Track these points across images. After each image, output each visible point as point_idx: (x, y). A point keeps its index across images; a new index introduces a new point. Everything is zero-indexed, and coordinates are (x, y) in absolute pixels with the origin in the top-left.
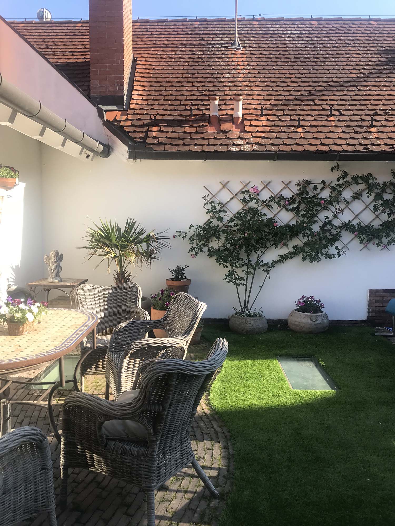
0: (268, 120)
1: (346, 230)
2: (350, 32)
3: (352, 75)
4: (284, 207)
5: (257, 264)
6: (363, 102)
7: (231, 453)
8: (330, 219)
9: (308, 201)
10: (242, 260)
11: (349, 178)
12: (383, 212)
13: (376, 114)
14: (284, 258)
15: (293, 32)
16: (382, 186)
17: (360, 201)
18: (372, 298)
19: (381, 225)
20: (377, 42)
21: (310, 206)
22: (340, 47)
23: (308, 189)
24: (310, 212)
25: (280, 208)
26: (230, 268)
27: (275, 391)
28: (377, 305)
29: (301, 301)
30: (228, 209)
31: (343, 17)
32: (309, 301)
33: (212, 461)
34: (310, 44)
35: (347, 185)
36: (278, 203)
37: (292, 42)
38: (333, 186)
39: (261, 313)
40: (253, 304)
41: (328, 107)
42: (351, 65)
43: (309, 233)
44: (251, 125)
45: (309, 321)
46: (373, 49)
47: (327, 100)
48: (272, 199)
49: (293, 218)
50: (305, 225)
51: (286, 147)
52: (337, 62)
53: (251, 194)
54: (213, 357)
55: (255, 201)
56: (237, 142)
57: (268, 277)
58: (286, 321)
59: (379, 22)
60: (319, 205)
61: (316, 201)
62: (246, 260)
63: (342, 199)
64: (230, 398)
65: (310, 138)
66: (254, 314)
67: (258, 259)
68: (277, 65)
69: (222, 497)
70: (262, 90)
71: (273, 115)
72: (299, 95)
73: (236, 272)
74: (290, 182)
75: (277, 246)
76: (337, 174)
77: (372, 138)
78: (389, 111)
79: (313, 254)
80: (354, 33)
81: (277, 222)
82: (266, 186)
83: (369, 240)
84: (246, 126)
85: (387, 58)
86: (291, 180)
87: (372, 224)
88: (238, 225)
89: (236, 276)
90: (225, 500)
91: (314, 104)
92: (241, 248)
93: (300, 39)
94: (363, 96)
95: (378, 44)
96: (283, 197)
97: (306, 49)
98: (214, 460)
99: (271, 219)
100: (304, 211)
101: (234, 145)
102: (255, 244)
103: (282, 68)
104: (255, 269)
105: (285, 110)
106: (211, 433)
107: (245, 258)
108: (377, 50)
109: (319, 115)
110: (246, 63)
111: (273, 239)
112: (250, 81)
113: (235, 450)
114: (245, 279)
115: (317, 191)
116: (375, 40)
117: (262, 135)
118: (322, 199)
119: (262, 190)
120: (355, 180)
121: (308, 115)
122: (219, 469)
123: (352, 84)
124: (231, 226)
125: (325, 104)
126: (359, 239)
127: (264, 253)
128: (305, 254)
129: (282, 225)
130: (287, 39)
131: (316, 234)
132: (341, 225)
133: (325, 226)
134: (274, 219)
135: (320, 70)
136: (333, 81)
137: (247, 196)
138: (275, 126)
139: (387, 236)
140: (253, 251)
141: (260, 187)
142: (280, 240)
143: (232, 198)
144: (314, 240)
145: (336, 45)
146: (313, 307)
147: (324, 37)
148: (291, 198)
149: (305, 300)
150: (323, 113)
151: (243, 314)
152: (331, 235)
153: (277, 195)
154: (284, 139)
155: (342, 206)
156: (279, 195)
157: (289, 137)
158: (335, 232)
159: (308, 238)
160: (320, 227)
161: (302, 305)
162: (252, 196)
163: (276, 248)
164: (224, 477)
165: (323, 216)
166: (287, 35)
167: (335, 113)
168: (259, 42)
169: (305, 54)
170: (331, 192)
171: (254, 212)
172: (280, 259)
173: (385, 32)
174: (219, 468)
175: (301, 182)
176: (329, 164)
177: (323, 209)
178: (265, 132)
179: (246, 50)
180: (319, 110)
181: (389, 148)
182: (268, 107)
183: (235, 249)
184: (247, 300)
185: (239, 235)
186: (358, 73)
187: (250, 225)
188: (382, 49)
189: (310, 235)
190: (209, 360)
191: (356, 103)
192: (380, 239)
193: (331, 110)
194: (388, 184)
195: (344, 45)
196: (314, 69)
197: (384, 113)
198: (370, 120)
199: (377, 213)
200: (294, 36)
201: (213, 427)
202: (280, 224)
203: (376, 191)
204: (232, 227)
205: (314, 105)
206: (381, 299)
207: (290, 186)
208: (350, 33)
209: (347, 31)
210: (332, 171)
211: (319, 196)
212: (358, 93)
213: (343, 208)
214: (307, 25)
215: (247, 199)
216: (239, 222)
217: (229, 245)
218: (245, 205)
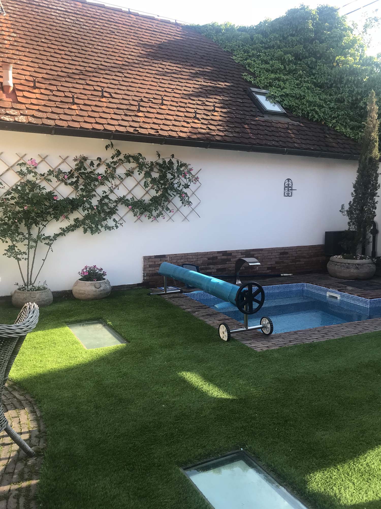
0: (41, 93)
1: (121, 204)
2: (113, 20)
3: (118, 62)
4: (62, 181)
5: (39, 237)
6: (130, 88)
7: (39, 415)
8: (107, 194)
9: (86, 176)
10: (23, 234)
11: (121, 157)
12: (152, 188)
13: (142, 101)
14: (66, 231)
15: (59, 8)
16: (150, 165)
17: (132, 178)
18: (146, 264)
19: (151, 200)
20: (137, 35)
21: (88, 181)
22: (105, 33)
23: (85, 165)
24: (88, 187)
25: (60, 182)
26: (10, 243)
27: (72, 354)
28: (150, 269)
29: (85, 271)
30: (4, 182)
31: (106, 5)
32: (92, 270)
33: (21, 426)
34: (76, 23)
35: (120, 163)
36: (57, 177)
37: (58, 18)
38: (108, 163)
39: (45, 286)
40: (36, 278)
41: (99, 89)
42: (116, 53)
43: (89, 206)
44: (24, 97)
45: (94, 288)
46: (134, 41)
47: (98, 82)
48: (50, 172)
49: (72, 192)
50: (85, 199)
51: (63, 123)
52: (104, 46)
53: (28, 166)
55: (33, 174)
56: (11, 112)
57: (50, 250)
58: (71, 292)
59: (137, 17)
60: (97, 180)
61: (93, 176)
62: (27, 234)
63: (117, 176)
64: (27, 368)
65: (85, 116)
66: (39, 287)
67: (39, 233)
68: (45, 38)
69: (38, 454)
70: (32, 62)
71: (46, 89)
72: (71, 73)
73: (17, 247)
74: (68, 157)
75: (58, 219)
76: (111, 152)
77: (140, 122)
78: (152, 100)
79: (94, 226)
80: (116, 23)
81: (56, 196)
82: (44, 159)
83: (141, 213)
84: (19, 96)
85: (146, 52)
86: (68, 155)
87: (143, 199)
88: (16, 198)
89: (17, 250)
90: (41, 455)
91: (86, 83)
92: (20, 221)
93: (66, 16)
94: (129, 83)
95: (138, 37)
96: (61, 171)
97: (73, 28)
98: (23, 426)
99: (50, 193)
100: (83, 185)
101: (7, 114)
102: (35, 218)
103: (50, 43)
104: (36, 242)
105: (58, 86)
106: (13, 403)
107: (26, 232)
108: (138, 43)
109: (92, 95)
110: (12, 30)
111: (53, 212)
112: (17, 50)
113: (43, 412)
114: (27, 253)
115: (93, 167)
116: (135, 33)
117: (37, 107)
118: (99, 174)
119: (39, 163)
120: (128, 158)
121: (81, 93)
122: (29, 432)
123: (119, 70)
124: (8, 199)
125: (96, 86)
126: (133, 212)
127: (45, 226)
128: (86, 227)
129: (62, 198)
130: (53, 13)
131: (95, 208)
132: (117, 200)
133: (102, 200)
134: (54, 193)
135: (89, 51)
136: (101, 65)
137: (24, 169)
138: (50, 100)
139: (156, 209)
140: (34, 225)
141: (38, 160)
142: (61, 214)
143: (7, 170)
144: (93, 213)
145: (102, 31)
146: (96, 275)
147: (90, 20)
148: (70, 173)
149: (88, 269)
150: (95, 93)
151: (27, 289)
152: (108, 208)
153: (55, 169)
154: (60, 114)
155: (117, 182)
156: (57, 169)
157: (65, 113)
158: (112, 205)
159: (88, 211)
160: (98, 201)
161: (85, 274)
162: (29, 169)
163: (57, 221)
164: (36, 437)
165: (100, 190)
166: (53, 10)
167: (105, 94)
168: (24, 11)
169: (73, 33)
170: (107, 169)
171: (34, 186)
172: (62, 231)
173: (143, 27)
175: (78, 157)
176: (104, 142)
177: (100, 184)
178: (40, 105)
179: (10, 16)
180: (91, 90)
181: (155, 132)
182: (40, 80)
183: (14, 223)
184: (30, 275)
185: (18, 209)
186: (123, 61)
187: (29, 198)
188: (142, 42)
189: (90, 208)
191: (124, 88)
192: (150, 211)
193: (102, 91)
194: (154, 164)
195: (109, 32)
196: (82, 50)
197: (148, 100)
198: (137, 105)
199: (147, 189)
200: (60, 12)
201: (15, 397)
202: (59, 198)
203: (145, 169)
204: (10, 200)
205: (86, 85)
206: (154, 263)
207: (67, 160)
208: (113, 22)
209: (110, 19)
210: (107, 149)
211: (96, 172)
212: (125, 79)
213: (118, 184)
214: (72, 5)
215: (24, 172)
216: (17, 195)
217: (7, 219)
218: (22, 178)
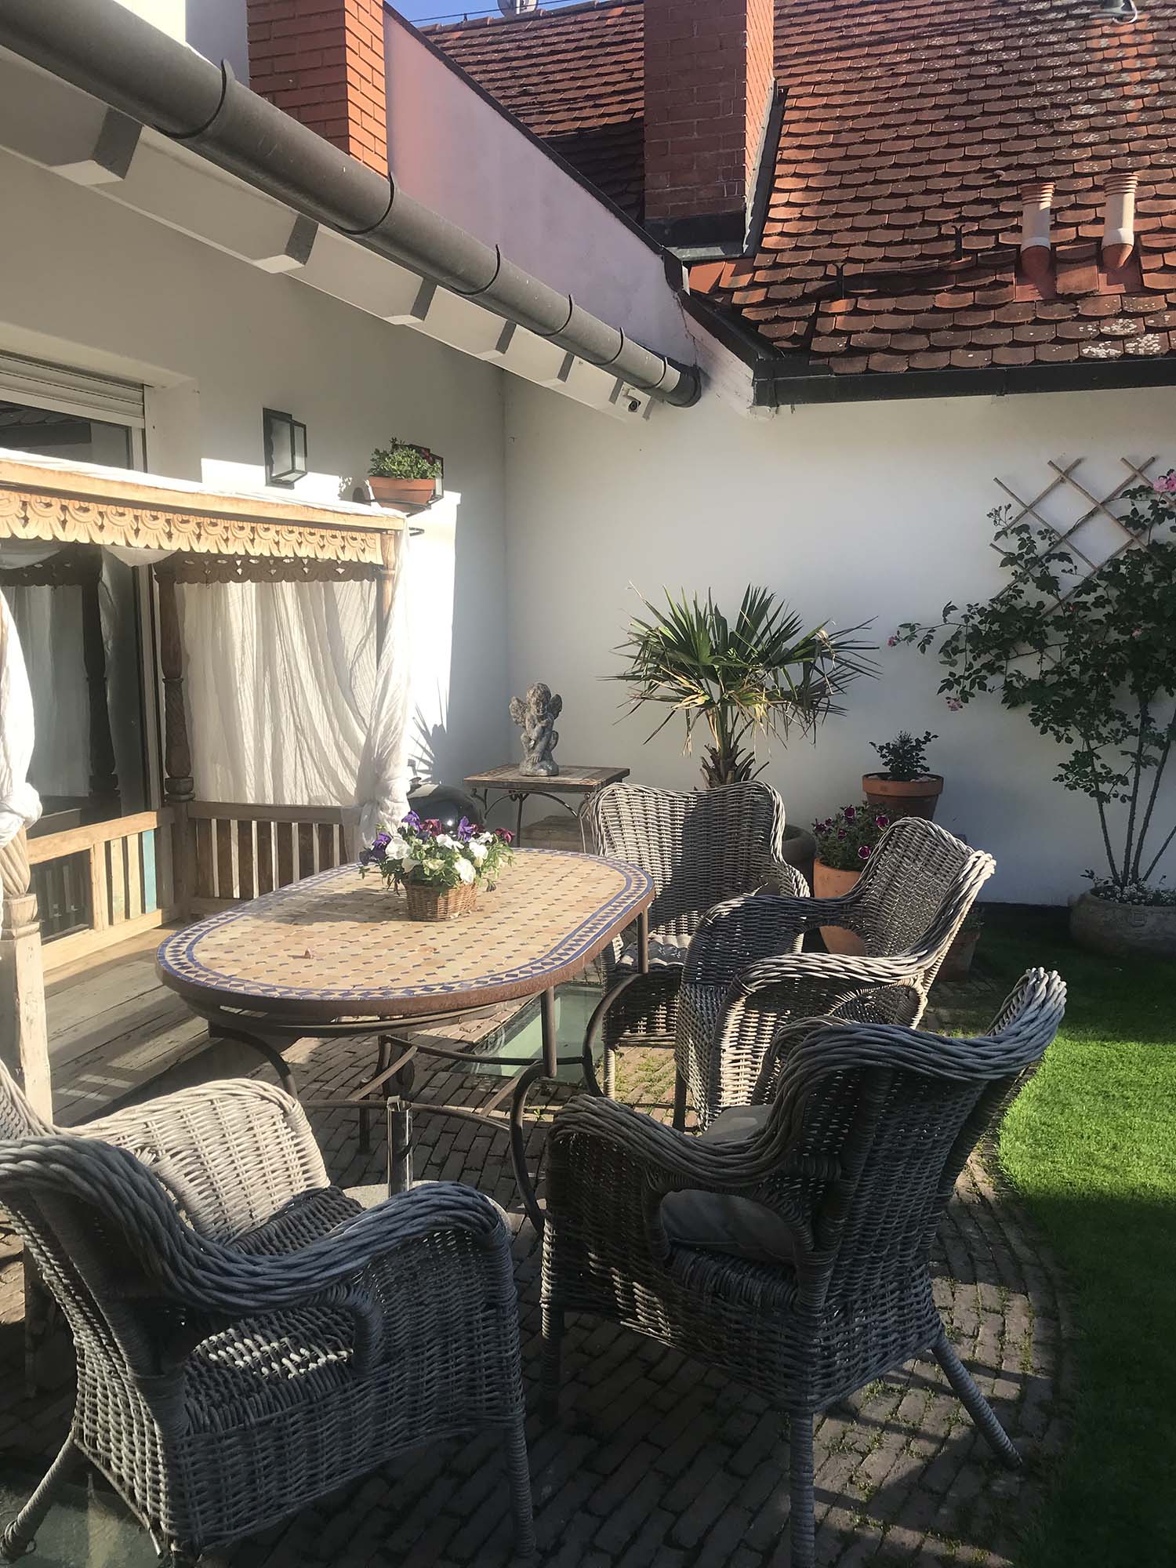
7: (1065, 1334)
10: (1122, 717)
26: (1079, 744)
30: (1076, 551)
33: (1002, 1348)
40: (1154, 863)
44: (1166, 268)
53: (1158, 498)
54: (1014, 1028)
56: (1114, 327)
62: (1137, 717)
64: (1065, 1157)
66: (1158, 895)
69: (1031, 1467)
73: (1098, 758)
84: (1149, 271)
88: (1110, 602)
89: (1099, 769)
90: (1041, 1479)
92: (1117, 675)
98: (1008, 1349)
101: (1102, 337)
102: (1168, 666)
104: (1165, 747)
106: (998, 1261)
107: (1133, 712)
110: (1153, 61)
112: (1164, 121)
113: (1080, 1328)
114: (1132, 781)
122: (1022, 1379)
124: (1084, 606)
137: (1144, 506)
140: (1162, 690)
143: (1092, 514)
151: (1118, 895)
162: (1161, 506)
164: (1040, 1405)
171: (1170, 558)
174: (1025, 1375)
179: (1153, 19)
183: (1097, 681)
184: (1134, 850)
185: (1114, 635)
187: (1154, 601)
190: (1000, 1035)
201: (1006, 1243)
204: (1090, 610)
215: (1143, 516)
216: (1114, 593)
217: (1077, 667)
218: (1137, 537)
